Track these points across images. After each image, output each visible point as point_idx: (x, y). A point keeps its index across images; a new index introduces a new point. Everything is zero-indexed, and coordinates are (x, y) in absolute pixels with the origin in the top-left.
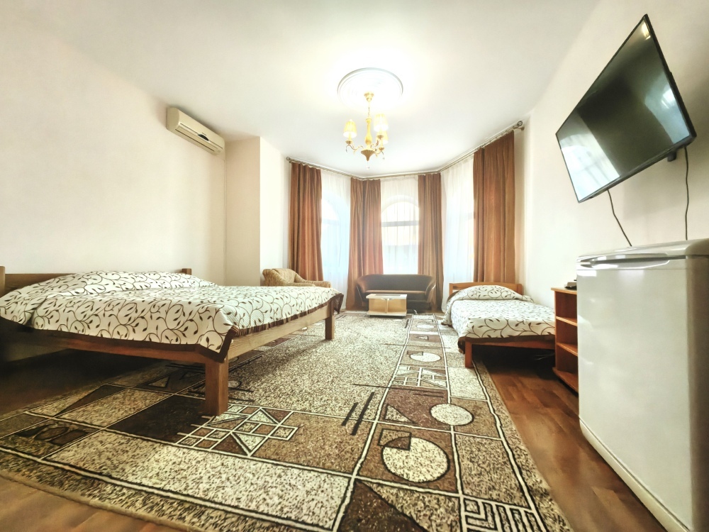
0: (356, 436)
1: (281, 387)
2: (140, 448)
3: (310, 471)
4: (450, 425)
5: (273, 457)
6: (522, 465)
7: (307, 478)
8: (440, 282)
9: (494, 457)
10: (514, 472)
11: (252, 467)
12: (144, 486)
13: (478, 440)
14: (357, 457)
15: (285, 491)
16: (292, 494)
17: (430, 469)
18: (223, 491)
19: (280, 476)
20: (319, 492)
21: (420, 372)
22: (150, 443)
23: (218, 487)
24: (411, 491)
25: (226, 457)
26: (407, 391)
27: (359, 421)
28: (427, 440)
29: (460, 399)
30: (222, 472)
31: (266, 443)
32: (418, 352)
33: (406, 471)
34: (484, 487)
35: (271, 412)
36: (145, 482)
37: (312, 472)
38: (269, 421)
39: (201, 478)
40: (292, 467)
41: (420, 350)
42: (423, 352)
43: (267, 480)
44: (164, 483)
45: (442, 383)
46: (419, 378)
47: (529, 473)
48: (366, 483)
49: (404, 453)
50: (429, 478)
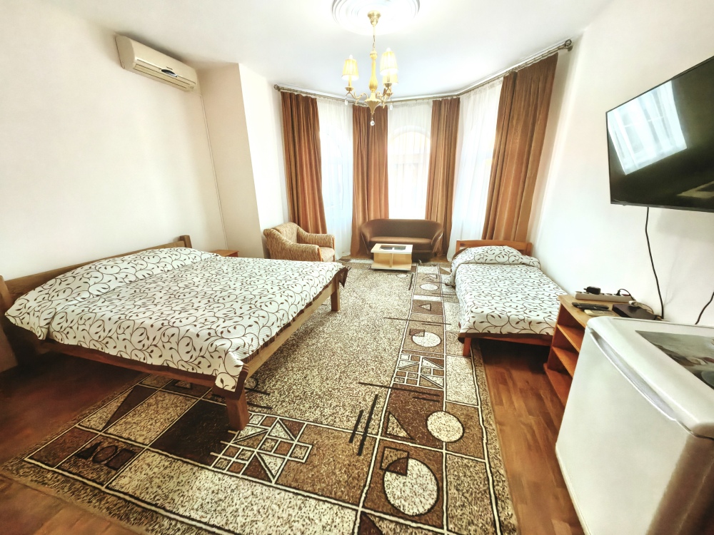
0: (362, 457)
1: (294, 387)
2: (183, 473)
3: (324, 501)
4: (443, 442)
5: (294, 484)
6: (499, 494)
7: (323, 511)
8: (447, 231)
9: (477, 484)
10: (491, 503)
11: (277, 496)
12: (193, 520)
13: (465, 461)
14: (362, 485)
15: (305, 526)
16: (311, 529)
17: (422, 499)
18: (256, 526)
19: (300, 508)
20: (333, 527)
21: (420, 363)
22: (190, 466)
23: (253, 521)
24: (406, 525)
25: (254, 484)
26: (407, 393)
27: (364, 436)
28: (422, 463)
29: (454, 404)
30: (253, 503)
31: (286, 466)
32: (420, 331)
33: (403, 501)
34: (465, 521)
35: (287, 423)
36: (193, 515)
37: (326, 503)
38: (287, 437)
39: (237, 509)
40: (310, 497)
41: (421, 328)
42: (424, 331)
43: (290, 513)
44: (209, 516)
45: (439, 381)
46: (419, 373)
47: (503, 504)
48: (370, 516)
49: (402, 479)
50: (422, 510)
